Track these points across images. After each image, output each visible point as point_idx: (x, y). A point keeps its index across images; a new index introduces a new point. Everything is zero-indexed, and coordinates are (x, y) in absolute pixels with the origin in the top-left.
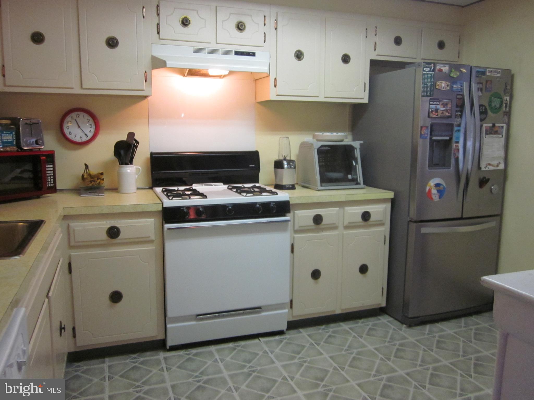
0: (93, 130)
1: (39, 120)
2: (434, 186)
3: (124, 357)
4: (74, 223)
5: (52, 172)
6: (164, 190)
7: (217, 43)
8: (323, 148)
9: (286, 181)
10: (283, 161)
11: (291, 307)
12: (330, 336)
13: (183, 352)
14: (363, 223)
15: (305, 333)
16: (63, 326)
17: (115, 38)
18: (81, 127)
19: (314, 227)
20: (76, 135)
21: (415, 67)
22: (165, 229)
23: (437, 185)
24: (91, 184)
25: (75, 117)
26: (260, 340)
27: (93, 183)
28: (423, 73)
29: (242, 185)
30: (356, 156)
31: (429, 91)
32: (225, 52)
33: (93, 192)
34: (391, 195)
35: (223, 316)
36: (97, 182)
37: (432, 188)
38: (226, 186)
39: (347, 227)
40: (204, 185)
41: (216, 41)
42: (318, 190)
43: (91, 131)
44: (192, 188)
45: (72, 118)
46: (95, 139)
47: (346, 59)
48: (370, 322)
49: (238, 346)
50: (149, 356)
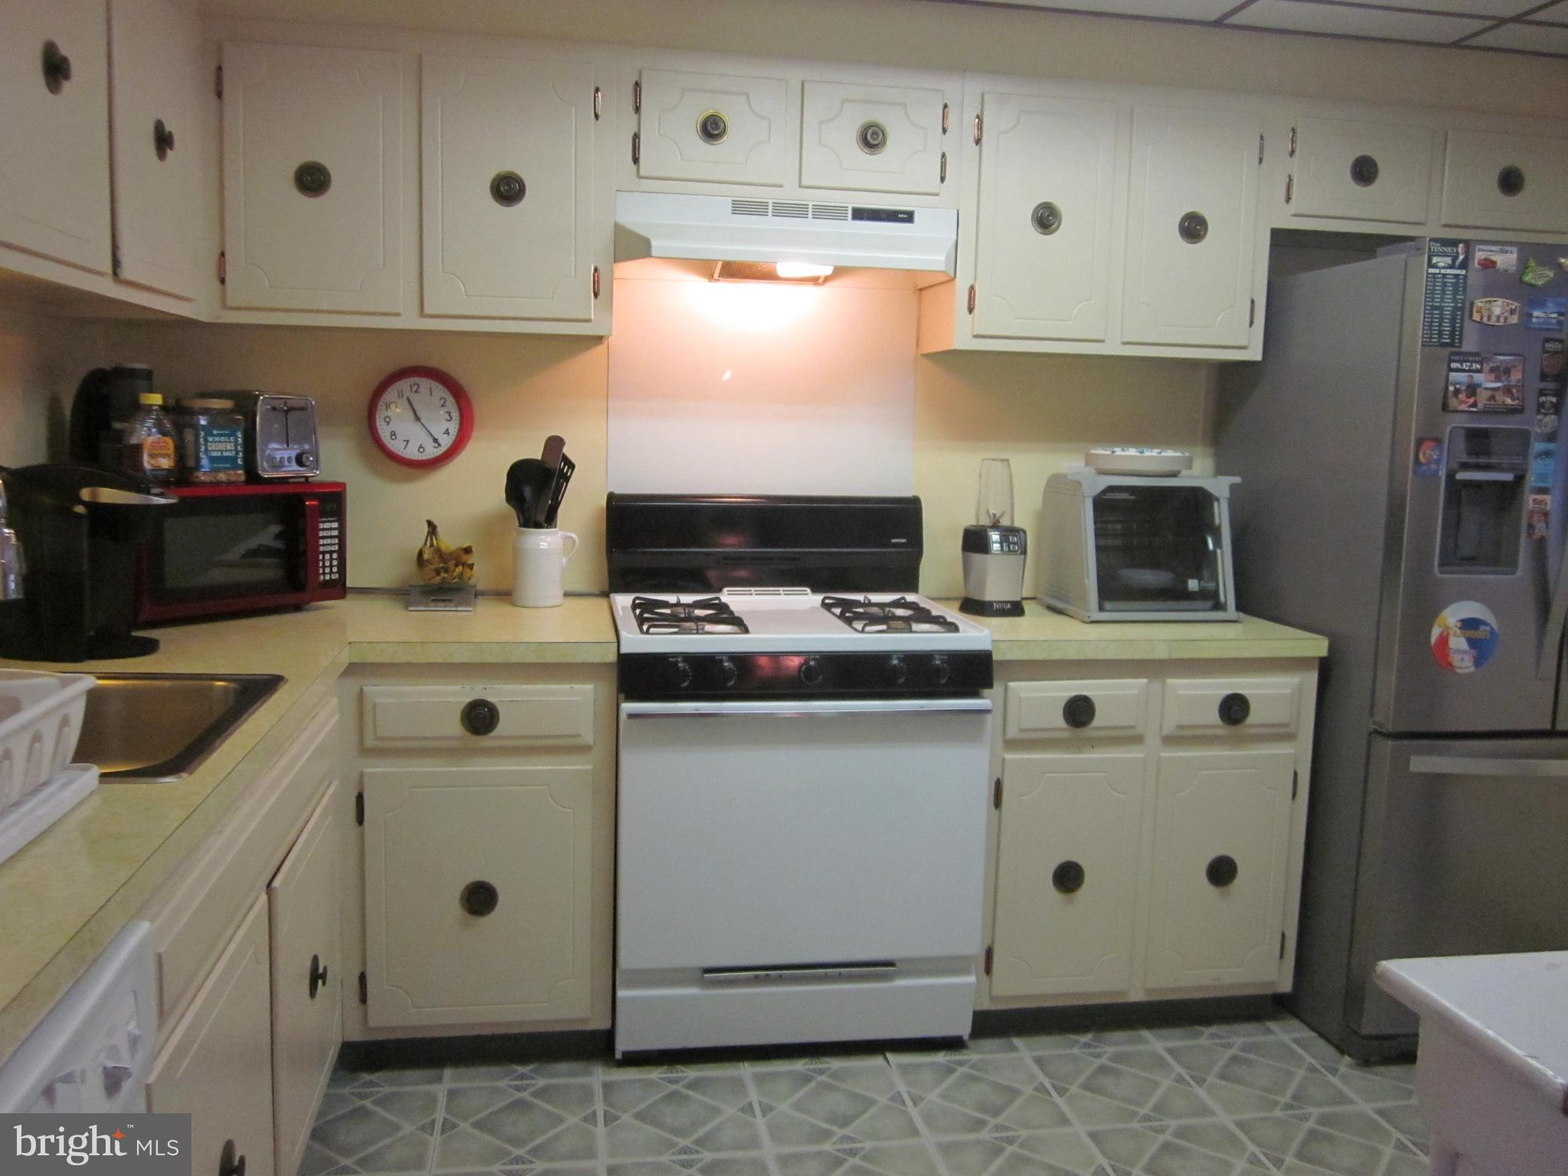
0: (454, 427)
1: (307, 400)
2: (1456, 626)
3: (495, 1070)
4: (377, 685)
5: (337, 541)
6: (637, 601)
7: (801, 186)
8: (1110, 496)
9: (995, 591)
10: (988, 530)
11: (988, 970)
12: (1103, 1070)
13: (661, 1073)
14: (1223, 730)
15: (1026, 1050)
16: (321, 970)
17: (515, 174)
18: (422, 421)
19: (1066, 734)
20: (408, 441)
21: (1404, 256)
22: (623, 717)
23: (1468, 624)
24: (437, 579)
25: (407, 393)
26: (886, 1059)
27: (443, 575)
28: (1428, 273)
29: (866, 598)
30: (1217, 522)
31: (1447, 328)
32: (824, 212)
33: (444, 601)
34: (1317, 646)
35: (780, 980)
36: (455, 574)
37: (1451, 633)
38: (818, 598)
39: (1169, 740)
40: (756, 591)
41: (800, 182)
42: (1090, 620)
43: (447, 430)
44: (718, 598)
45: (400, 395)
46: (459, 454)
47: (1193, 228)
48: (1240, 1037)
49: (821, 1072)
50: (565, 1076)
